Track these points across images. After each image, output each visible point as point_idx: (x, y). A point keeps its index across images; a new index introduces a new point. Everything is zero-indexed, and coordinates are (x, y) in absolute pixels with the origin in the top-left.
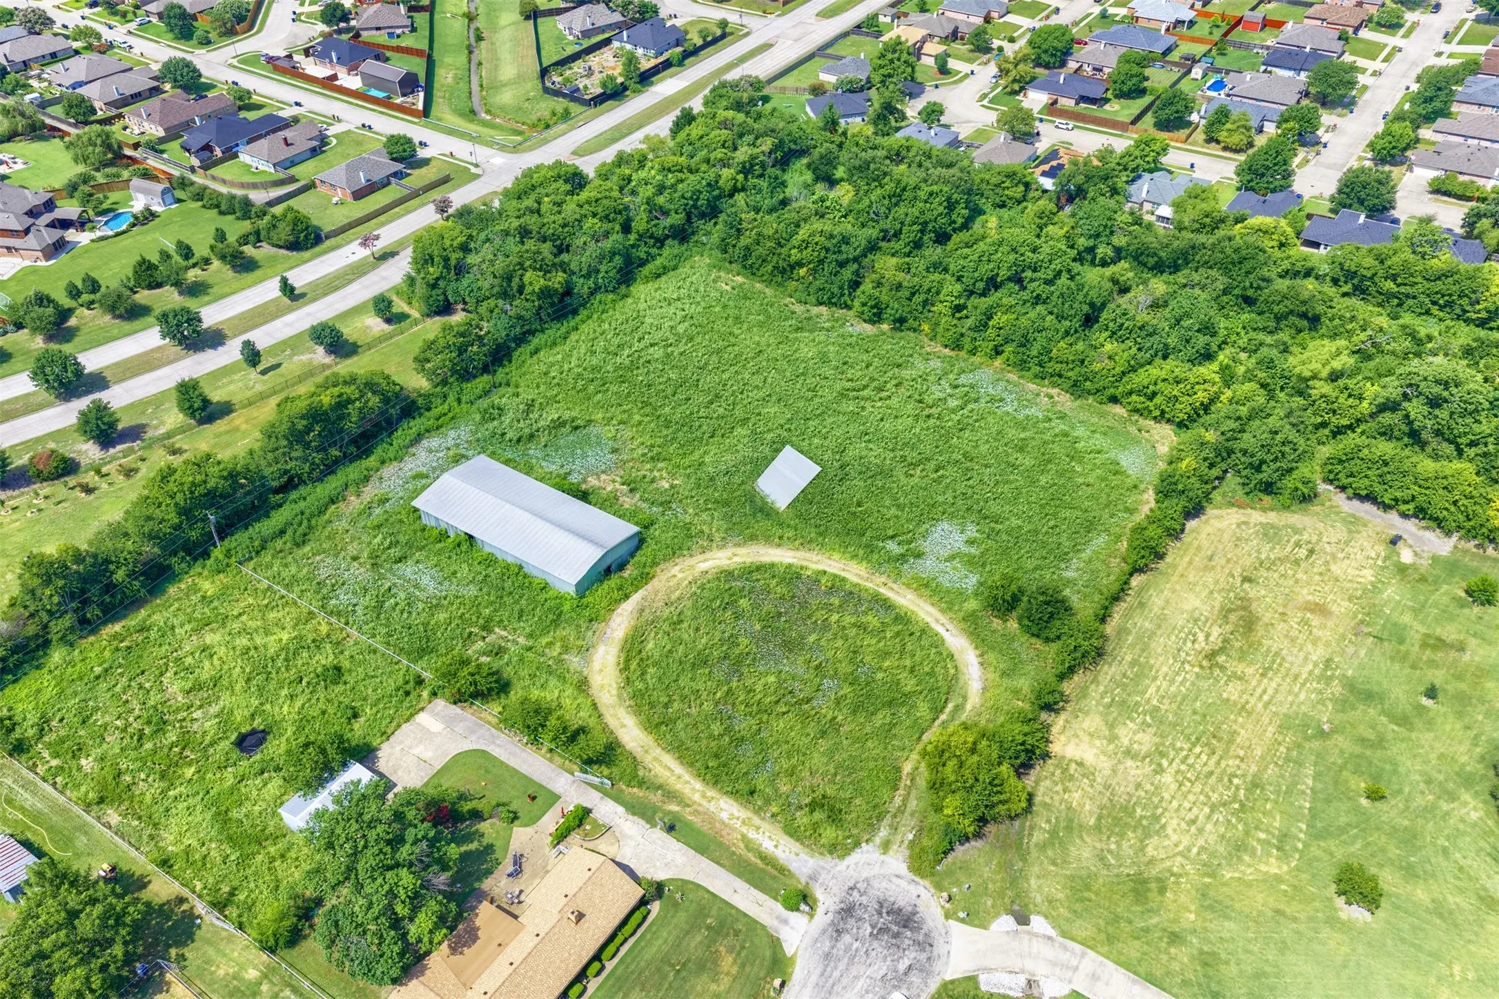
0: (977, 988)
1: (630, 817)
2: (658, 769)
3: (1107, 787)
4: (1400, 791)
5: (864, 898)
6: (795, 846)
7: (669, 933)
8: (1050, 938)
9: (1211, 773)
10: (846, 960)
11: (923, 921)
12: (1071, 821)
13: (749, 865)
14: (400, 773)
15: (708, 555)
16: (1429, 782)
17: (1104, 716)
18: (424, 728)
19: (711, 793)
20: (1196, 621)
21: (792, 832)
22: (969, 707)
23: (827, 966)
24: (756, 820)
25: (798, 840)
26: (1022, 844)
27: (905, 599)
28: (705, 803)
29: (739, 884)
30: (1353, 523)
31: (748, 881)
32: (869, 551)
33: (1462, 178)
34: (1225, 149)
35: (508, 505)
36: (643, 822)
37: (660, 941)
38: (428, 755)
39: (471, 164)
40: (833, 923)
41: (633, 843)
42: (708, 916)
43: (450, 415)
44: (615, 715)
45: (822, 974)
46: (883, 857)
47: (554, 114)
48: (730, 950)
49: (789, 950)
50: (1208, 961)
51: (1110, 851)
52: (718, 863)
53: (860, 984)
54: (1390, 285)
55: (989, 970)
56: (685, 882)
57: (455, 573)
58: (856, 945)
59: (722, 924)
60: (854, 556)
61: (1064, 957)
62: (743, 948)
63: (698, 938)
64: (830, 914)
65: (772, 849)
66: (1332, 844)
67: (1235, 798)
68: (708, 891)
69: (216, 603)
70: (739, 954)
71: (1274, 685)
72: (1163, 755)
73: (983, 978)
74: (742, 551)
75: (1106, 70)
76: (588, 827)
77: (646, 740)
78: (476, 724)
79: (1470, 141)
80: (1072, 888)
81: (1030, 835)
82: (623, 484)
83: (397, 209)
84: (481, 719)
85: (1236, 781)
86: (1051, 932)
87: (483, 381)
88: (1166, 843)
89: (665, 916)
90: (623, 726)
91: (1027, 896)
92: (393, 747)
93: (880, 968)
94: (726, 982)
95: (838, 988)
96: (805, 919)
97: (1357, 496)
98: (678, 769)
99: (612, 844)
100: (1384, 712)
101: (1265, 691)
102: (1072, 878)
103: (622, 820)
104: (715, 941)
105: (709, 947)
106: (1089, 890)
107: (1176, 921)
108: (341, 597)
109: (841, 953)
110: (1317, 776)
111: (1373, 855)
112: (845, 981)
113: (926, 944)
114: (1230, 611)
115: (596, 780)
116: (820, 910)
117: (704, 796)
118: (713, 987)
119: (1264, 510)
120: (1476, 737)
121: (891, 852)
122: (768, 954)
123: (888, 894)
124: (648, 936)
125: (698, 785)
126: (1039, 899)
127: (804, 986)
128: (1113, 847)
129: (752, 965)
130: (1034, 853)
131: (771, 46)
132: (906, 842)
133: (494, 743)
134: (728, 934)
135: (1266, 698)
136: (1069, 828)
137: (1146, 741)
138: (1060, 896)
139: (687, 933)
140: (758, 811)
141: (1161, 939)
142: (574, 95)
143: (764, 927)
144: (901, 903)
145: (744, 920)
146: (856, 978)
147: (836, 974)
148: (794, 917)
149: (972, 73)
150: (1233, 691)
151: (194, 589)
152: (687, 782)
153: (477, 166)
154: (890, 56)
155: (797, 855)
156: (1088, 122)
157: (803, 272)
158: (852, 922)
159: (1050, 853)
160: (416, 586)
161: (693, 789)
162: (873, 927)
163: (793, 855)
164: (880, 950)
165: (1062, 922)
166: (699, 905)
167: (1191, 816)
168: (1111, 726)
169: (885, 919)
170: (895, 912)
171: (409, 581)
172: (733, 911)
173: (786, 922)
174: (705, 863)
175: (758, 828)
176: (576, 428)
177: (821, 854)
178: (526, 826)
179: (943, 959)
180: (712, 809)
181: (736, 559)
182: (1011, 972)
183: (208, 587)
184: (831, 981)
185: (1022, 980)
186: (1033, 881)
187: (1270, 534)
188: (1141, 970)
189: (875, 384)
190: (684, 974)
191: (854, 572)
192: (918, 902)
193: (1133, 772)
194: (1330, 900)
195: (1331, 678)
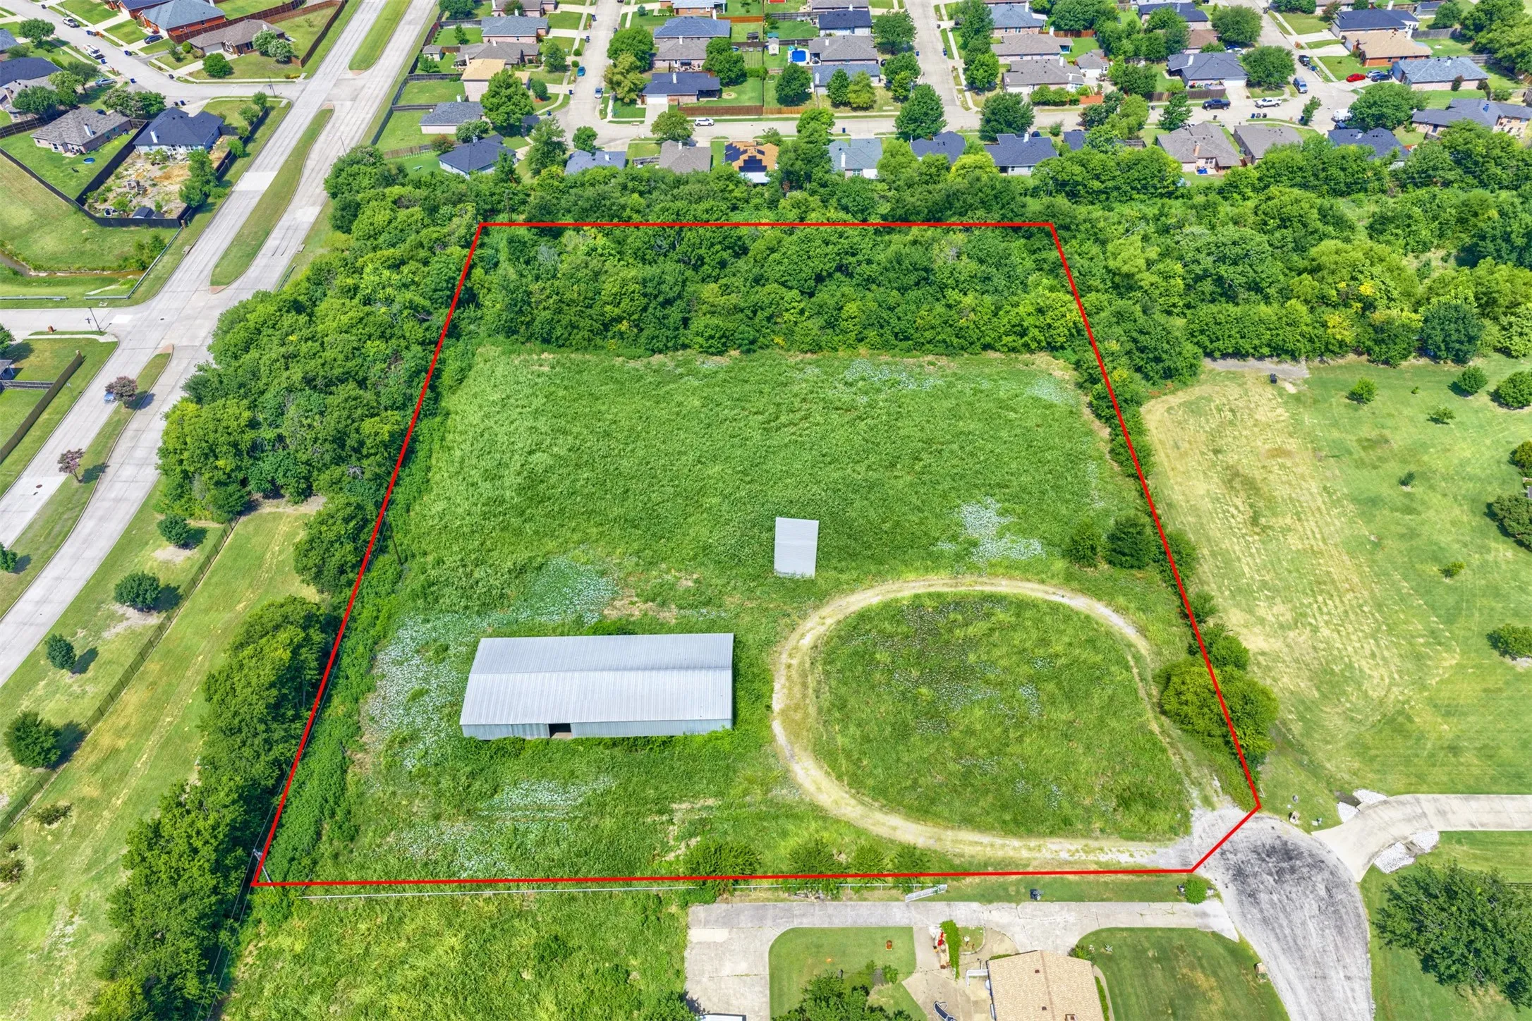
0: (1383, 874)
1: (990, 906)
2: (969, 850)
3: (1297, 661)
4: (1458, 562)
5: (1239, 855)
6: (1145, 846)
7: (1133, 986)
8: (1385, 802)
9: (1346, 612)
10: (1281, 915)
11: (1297, 848)
12: (1303, 702)
13: (1128, 885)
14: (734, 1002)
15: (799, 631)
16: (1465, 545)
17: (1238, 605)
18: (709, 944)
19: (1033, 843)
20: (1218, 500)
21: (1131, 835)
22: (1144, 652)
23: (1273, 929)
24: (1093, 844)
25: (1141, 839)
26: (1289, 741)
27: (1004, 587)
28: (1037, 855)
29: (1138, 906)
30: (1233, 376)
31: (1141, 900)
32: (934, 561)
33: (1053, 88)
34: (855, 109)
35: (577, 674)
36: (1006, 905)
37: (1134, 999)
38: (743, 967)
39: (93, 333)
40: (1240, 892)
41: (1017, 929)
42: (1145, 951)
43: (383, 615)
44: (875, 824)
45: (1278, 939)
46: (1215, 813)
47: (141, 247)
48: (1193, 968)
49: (1232, 935)
50: (1487, 753)
51: (1349, 709)
52: (1103, 900)
53: (1310, 925)
54: (1096, 185)
55: (1375, 854)
56: (1097, 933)
57: (572, 773)
58: (1275, 897)
59: (1162, 949)
60: (926, 569)
61: (1408, 810)
62: (1199, 959)
63: (1159, 974)
64: (1230, 885)
65: (1131, 860)
66: (1462, 622)
67: (1378, 623)
68: (1122, 930)
69: (321, 955)
70: (1202, 967)
71: (1313, 524)
72: (1305, 615)
73: (1379, 863)
74: (825, 611)
75: (695, 63)
76: (967, 939)
77: (929, 829)
78: (757, 908)
79: (1025, 58)
80: (1358, 754)
81: (1289, 730)
82: (646, 602)
83: (45, 416)
84: (755, 900)
86: (1382, 797)
87: (384, 562)
88: (1375, 682)
89: (1113, 973)
90: (895, 829)
91: (1335, 780)
92: (699, 982)
93: (1310, 905)
94: (1216, 995)
95: (1300, 942)
96: (1216, 902)
97: (1225, 356)
98: (986, 839)
99: (1002, 941)
100: (1393, 510)
102: (1350, 746)
103: (986, 914)
104: (1173, 968)
105: (1174, 976)
106: (1369, 748)
107: (1440, 738)
108: (467, 864)
109: (1272, 911)
110: (1405, 578)
111: (1491, 616)
112: (1299, 932)
113: (1318, 864)
114: (1230, 481)
115: (929, 892)
116: (1220, 887)
117: (1030, 849)
118: (1214, 1008)
119: (1173, 392)
120: (1455, 499)
121: (1218, 805)
122: (1221, 950)
123: (1252, 839)
124: (1119, 1000)
125: (1016, 843)
126: (1347, 777)
127: (1276, 958)
128: (1348, 705)
129: (1221, 967)
130: (1308, 743)
131: (330, 112)
132: (1219, 790)
133: (793, 916)
134: (1177, 956)
135: (1318, 536)
136: (1308, 709)
137: (1282, 611)
138: (1357, 765)
139: (1146, 976)
140: (1087, 834)
141: (1446, 756)
142: (151, 219)
143: (1194, 930)
144: (1268, 842)
145: (1175, 935)
146: (1303, 923)
147: (1287, 931)
148: (1206, 906)
149: (571, 92)
150: (1294, 542)
151: (268, 956)
152: (1003, 846)
153: (101, 333)
154: (504, 92)
155: (1154, 852)
156: (722, 114)
157: (624, 326)
158: (1251, 880)
159: (1316, 736)
160: (541, 809)
161: (1014, 848)
162: (1270, 874)
163: (1152, 855)
164: (1294, 890)
165: (1380, 785)
166: (1128, 946)
167: (1368, 652)
168: (1250, 611)
169: (1272, 863)
170: (1271, 852)
171: (526, 808)
172: (1159, 933)
173: (1204, 915)
174: (1094, 907)
175: (1101, 849)
176: (540, 568)
177: (1169, 839)
178: (911, 973)
179: (1340, 866)
180: (1048, 856)
181: (829, 621)
182: (1390, 846)
183: (290, 941)
184: (1289, 939)
185: (1400, 848)
186: (1328, 765)
187: (1193, 408)
188: (1460, 787)
189: (784, 407)
190: (1180, 1013)
191: (939, 583)
192: (1279, 833)
193: (1301, 640)
194: (1502, 663)
195: (1339, 500)
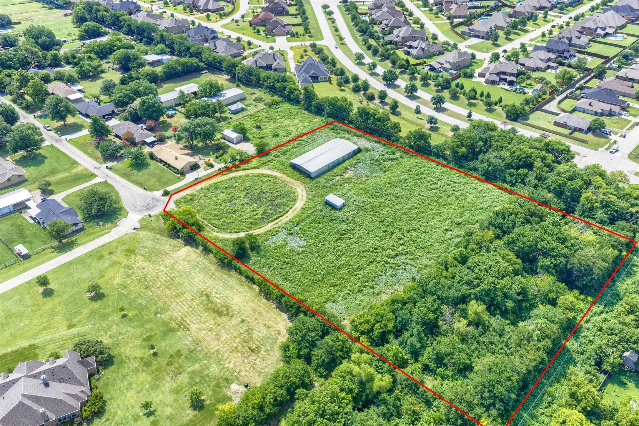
3: (167, 254)
4: (122, 324)
9: (158, 279)
12: (160, 244)
16: (121, 334)
20: (227, 298)
21: (187, 196)
25: (184, 196)
66: (116, 297)
67: (146, 281)
71: (185, 308)
72: (171, 270)
80: (138, 240)
85: (151, 283)
86: (128, 233)
88: (140, 261)
91: (143, 231)
96: (159, 195)
100: (156, 335)
101: (183, 304)
102: (142, 240)
106: (136, 242)
107: (116, 255)
110: (141, 305)
111: (105, 306)
113: (140, 211)
114: (228, 310)
120: (129, 359)
126: (140, 233)
128: (146, 250)
135: (180, 304)
136: (157, 243)
137: (179, 267)
138: (138, 237)
141: (113, 251)
148: (161, 193)
150: (188, 296)
159: (152, 238)
165: (129, 236)
167: (145, 269)
186: (146, 233)
193: (169, 261)
195: (180, 326)
